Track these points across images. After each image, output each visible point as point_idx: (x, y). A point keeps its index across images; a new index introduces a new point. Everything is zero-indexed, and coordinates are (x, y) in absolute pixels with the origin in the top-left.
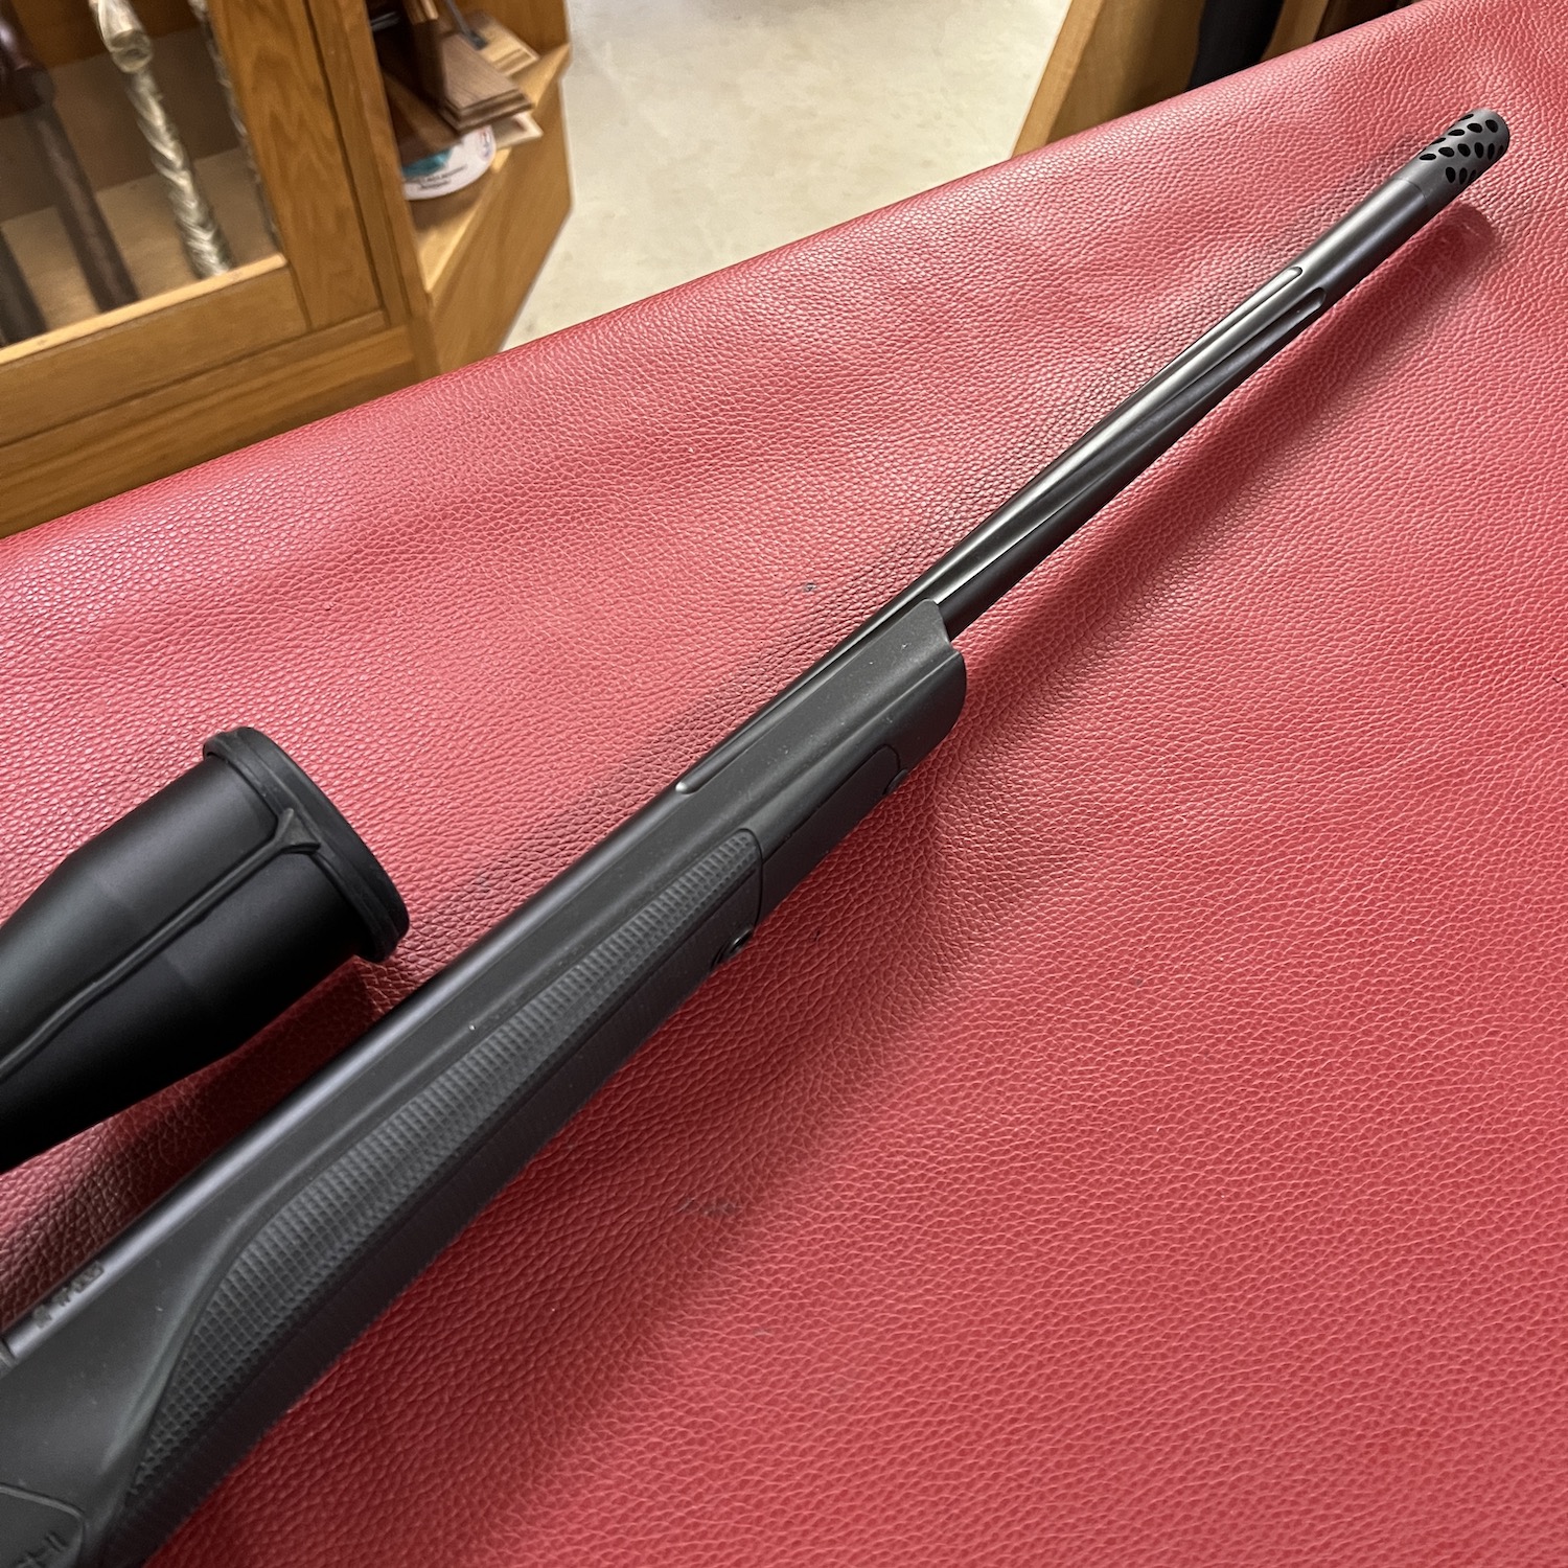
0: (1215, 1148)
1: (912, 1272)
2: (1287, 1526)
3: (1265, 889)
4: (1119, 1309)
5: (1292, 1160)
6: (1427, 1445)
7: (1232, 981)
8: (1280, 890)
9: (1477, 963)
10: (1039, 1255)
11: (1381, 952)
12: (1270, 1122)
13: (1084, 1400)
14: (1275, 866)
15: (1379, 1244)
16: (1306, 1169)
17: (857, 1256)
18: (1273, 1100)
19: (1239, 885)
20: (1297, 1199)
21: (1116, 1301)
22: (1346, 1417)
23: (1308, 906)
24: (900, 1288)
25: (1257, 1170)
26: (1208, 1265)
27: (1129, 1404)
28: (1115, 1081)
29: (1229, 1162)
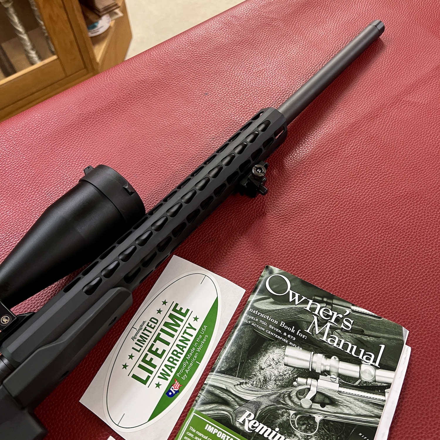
0: (329, 209)
1: (260, 247)
2: (360, 288)
3: (333, 149)
4: (312, 248)
5: (349, 209)
6: (390, 266)
7: (328, 171)
8: (337, 148)
9: (387, 158)
10: (290, 239)
11: (363, 159)
12: (342, 201)
13: (306, 268)
14: (335, 143)
15: (372, 224)
16: (352, 210)
17: (246, 246)
18: (342, 196)
19: (327, 148)
20: (351, 217)
21: (310, 246)
22: (370, 262)
23: (344, 151)
24: (257, 251)
25: (340, 212)
26: (332, 235)
27: (317, 268)
28: (302, 198)
29: (333, 211)
